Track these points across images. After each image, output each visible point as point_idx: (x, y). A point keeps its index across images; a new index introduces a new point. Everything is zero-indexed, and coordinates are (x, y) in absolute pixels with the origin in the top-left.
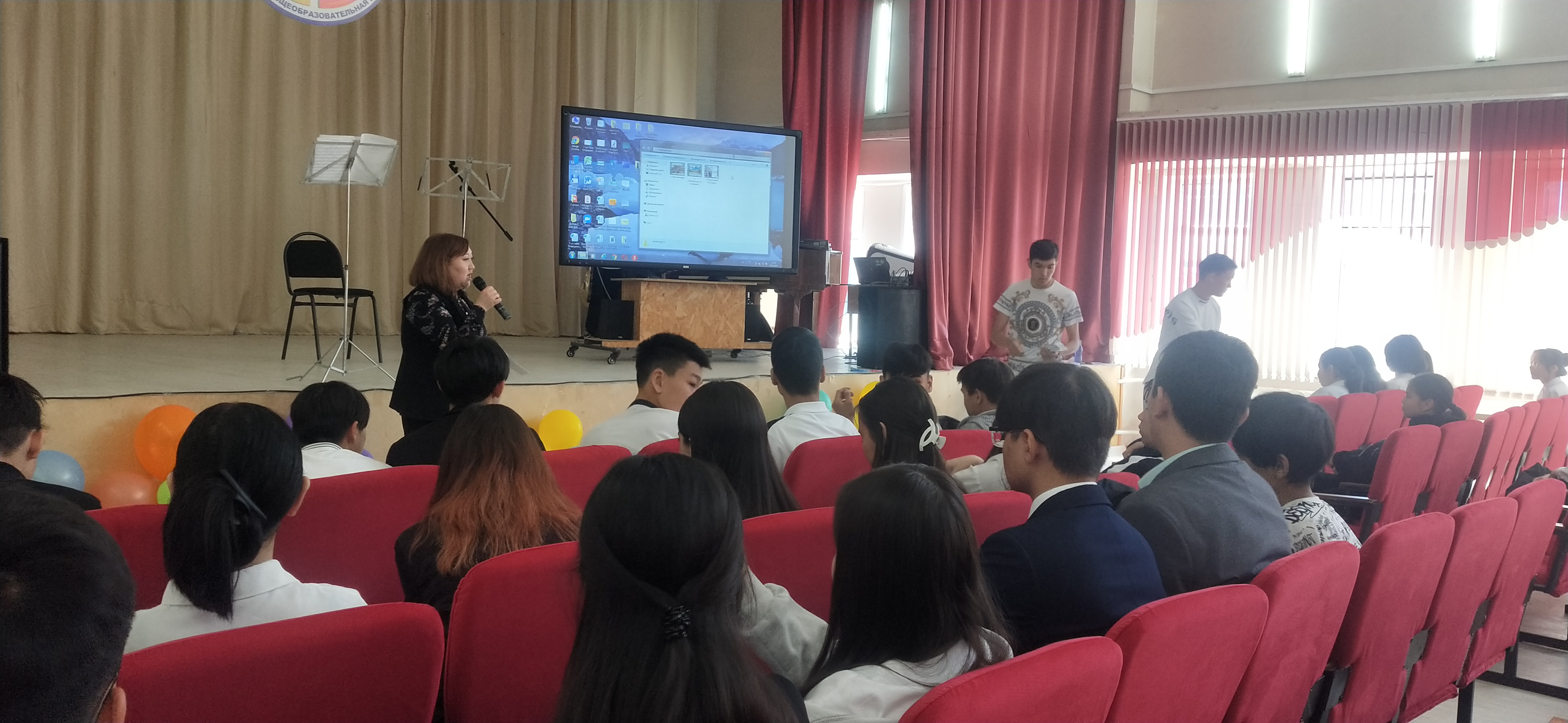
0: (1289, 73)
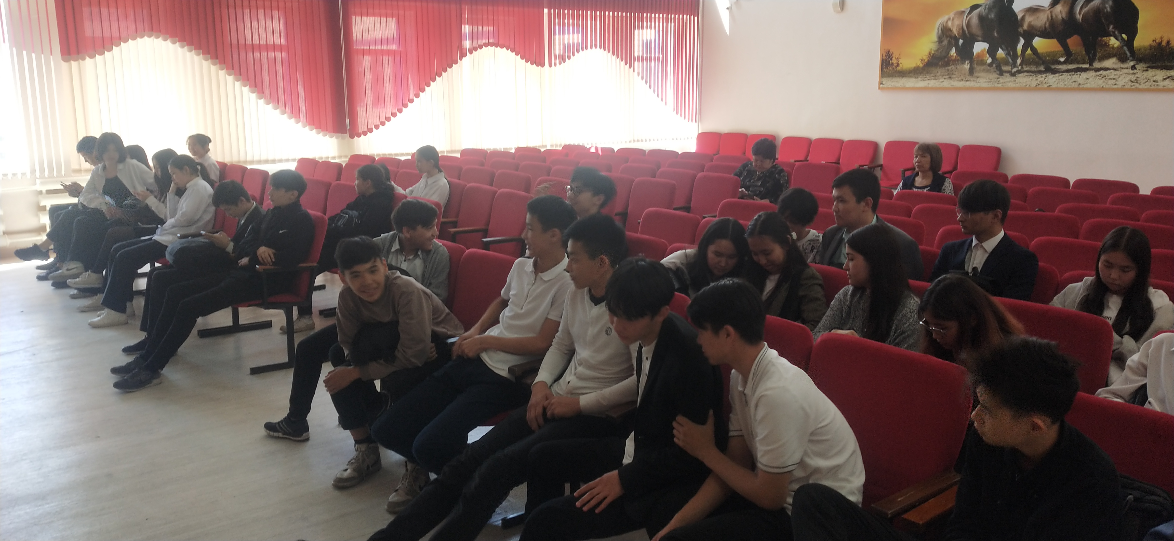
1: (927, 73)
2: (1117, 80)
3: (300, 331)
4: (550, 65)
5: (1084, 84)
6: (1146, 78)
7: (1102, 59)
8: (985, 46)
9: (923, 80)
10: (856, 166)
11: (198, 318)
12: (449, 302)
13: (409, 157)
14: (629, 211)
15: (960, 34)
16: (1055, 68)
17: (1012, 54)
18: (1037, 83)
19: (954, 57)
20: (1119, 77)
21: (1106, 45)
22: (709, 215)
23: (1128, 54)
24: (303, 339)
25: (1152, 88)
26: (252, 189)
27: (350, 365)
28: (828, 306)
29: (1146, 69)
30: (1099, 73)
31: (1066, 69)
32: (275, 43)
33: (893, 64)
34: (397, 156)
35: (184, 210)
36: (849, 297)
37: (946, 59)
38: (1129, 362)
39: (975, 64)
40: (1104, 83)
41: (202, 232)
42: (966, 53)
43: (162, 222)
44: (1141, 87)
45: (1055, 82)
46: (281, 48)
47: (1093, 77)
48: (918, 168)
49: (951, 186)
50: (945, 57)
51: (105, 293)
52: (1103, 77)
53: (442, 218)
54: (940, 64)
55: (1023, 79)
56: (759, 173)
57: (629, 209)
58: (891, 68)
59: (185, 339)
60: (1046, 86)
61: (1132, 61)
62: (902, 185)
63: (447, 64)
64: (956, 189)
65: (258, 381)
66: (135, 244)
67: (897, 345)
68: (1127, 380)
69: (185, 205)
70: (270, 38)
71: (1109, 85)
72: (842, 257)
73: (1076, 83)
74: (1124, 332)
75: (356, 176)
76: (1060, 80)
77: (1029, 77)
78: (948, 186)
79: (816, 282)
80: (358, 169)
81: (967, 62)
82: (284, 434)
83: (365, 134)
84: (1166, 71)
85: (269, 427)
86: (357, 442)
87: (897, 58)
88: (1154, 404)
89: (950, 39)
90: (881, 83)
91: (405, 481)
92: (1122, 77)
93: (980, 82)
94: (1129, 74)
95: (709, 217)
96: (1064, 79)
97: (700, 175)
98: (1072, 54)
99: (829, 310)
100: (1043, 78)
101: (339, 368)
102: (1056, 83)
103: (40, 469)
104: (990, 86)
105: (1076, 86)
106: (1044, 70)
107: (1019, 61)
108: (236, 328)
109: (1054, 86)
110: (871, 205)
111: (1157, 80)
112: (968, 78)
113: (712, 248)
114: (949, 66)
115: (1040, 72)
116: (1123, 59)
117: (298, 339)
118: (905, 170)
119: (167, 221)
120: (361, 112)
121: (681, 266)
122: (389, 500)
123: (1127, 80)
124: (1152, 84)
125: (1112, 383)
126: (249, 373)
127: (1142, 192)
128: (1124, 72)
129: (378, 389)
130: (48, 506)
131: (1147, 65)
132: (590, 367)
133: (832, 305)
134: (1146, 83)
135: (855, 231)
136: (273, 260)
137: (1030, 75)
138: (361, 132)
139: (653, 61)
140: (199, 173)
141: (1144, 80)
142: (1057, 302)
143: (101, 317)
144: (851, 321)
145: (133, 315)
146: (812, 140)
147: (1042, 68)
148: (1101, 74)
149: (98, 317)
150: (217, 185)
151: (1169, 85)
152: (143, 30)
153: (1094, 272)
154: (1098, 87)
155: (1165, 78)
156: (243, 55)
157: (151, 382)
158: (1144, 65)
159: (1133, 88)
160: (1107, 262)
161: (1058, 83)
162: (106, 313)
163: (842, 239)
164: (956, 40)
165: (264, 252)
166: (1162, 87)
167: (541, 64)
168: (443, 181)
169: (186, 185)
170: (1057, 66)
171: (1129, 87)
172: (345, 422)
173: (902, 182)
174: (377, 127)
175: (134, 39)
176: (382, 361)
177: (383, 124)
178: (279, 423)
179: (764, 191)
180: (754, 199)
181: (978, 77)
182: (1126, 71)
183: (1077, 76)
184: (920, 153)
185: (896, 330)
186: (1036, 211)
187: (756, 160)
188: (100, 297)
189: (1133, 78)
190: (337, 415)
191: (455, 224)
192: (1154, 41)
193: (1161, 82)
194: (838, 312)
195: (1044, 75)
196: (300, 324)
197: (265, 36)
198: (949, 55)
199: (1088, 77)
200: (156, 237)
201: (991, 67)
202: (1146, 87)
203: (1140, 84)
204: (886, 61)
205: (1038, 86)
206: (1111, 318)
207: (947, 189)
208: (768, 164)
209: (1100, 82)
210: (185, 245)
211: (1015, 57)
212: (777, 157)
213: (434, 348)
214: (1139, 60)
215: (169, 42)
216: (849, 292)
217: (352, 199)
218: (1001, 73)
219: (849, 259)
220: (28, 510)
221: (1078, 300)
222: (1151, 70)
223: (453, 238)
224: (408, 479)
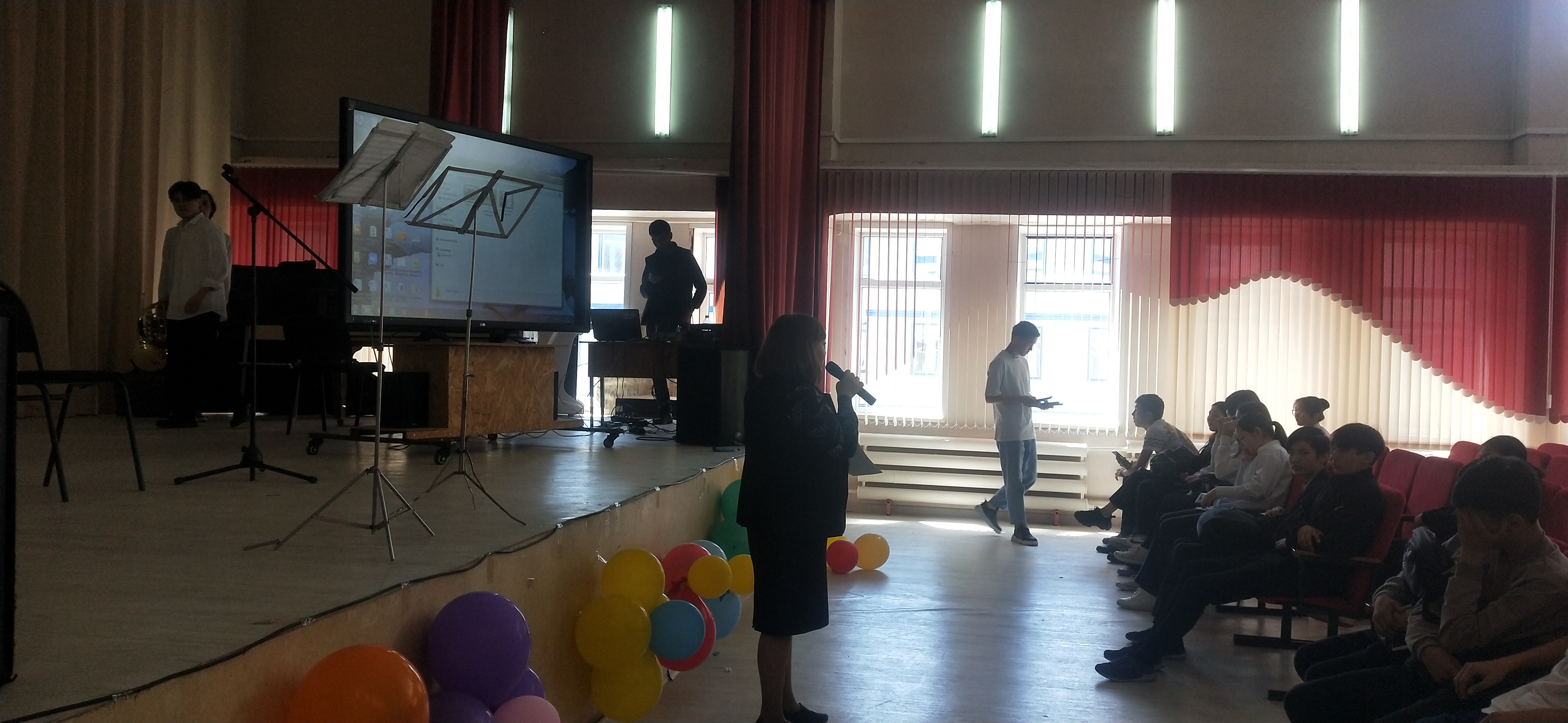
0: (983, 133)
136: (1316, 543)
143: (1133, 596)
149: (1130, 596)
152: (1269, 269)
162: (1139, 593)
165: (1306, 532)
175: (1256, 279)
215: (1299, 283)
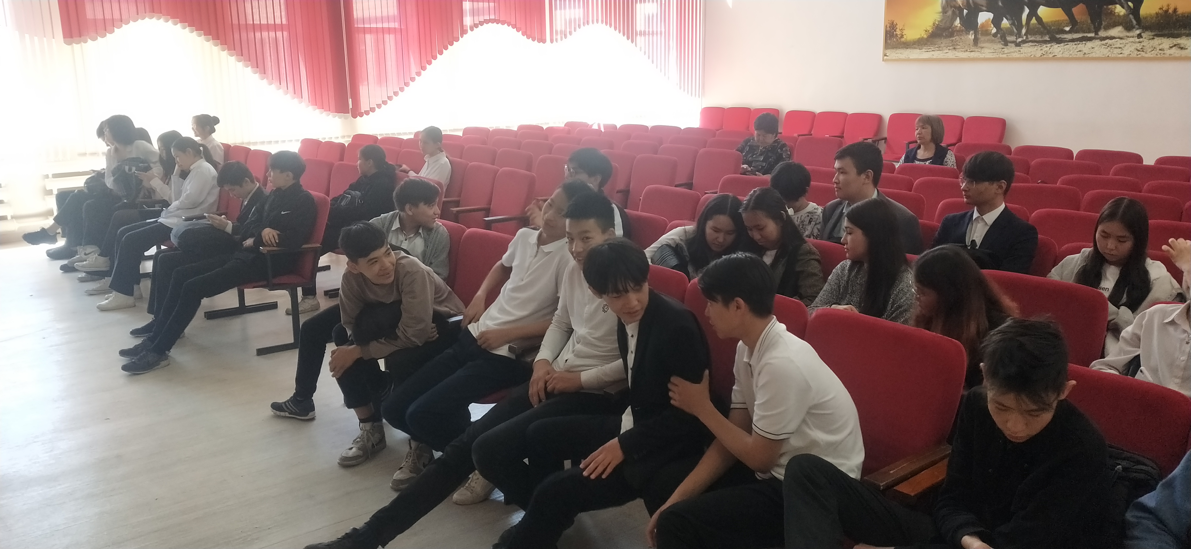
1: (931, 44)
2: (1123, 49)
3: (304, 312)
4: (552, 41)
5: (1089, 54)
6: (1152, 47)
7: (1107, 28)
8: (990, 16)
9: (927, 51)
10: (860, 139)
11: (203, 298)
12: (450, 280)
13: (412, 137)
14: (631, 188)
15: (965, 4)
16: (1060, 38)
17: (1016, 24)
18: (1042, 53)
19: (959, 27)
20: (1125, 46)
21: (1112, 13)
22: (711, 191)
23: (1134, 22)
24: (306, 319)
25: (1158, 56)
26: (257, 171)
27: (353, 344)
28: (825, 280)
29: (1152, 37)
30: (1104, 42)
31: (1071, 38)
32: (276, 23)
33: (897, 35)
34: (399, 135)
35: (188, 192)
36: (847, 272)
37: (950, 30)
38: (1123, 334)
39: (980, 34)
40: (1110, 52)
41: (205, 214)
42: (970, 23)
43: (166, 204)
44: (1146, 55)
45: (1060, 51)
46: (281, 27)
47: (1099, 46)
48: (919, 140)
49: (954, 158)
50: (950, 28)
51: (112, 276)
52: (1108, 46)
53: (445, 198)
54: (945, 35)
55: (1028, 50)
56: (762, 148)
57: (631, 186)
58: (895, 40)
59: (190, 320)
60: (1051, 56)
61: (1137, 29)
62: (905, 158)
63: (449, 42)
64: (959, 161)
65: (265, 362)
66: (139, 227)
67: (894, 319)
68: (1121, 351)
69: (189, 186)
70: (271, 18)
71: (1114, 54)
72: (842, 231)
73: (1081, 52)
74: (1121, 303)
75: (358, 156)
76: (1066, 50)
77: (1034, 47)
78: (951, 159)
79: (813, 257)
80: (360, 149)
81: (971, 32)
82: (290, 414)
83: (367, 113)
84: (1172, 39)
85: (276, 407)
86: (362, 421)
87: (901, 30)
88: (1145, 375)
89: (954, 9)
90: (885, 55)
91: (409, 459)
92: (1128, 46)
93: (984, 52)
94: (1135, 42)
95: (710, 193)
96: (1069, 49)
97: (702, 151)
98: (1078, 23)
99: (826, 284)
100: (1048, 48)
101: (344, 347)
102: (1061, 53)
103: (51, 451)
104: (994, 56)
105: (1082, 56)
106: (1049, 39)
107: (1024, 31)
108: (243, 310)
109: (1059, 56)
110: (871, 178)
111: (1163, 48)
112: (973, 48)
113: (710, 224)
114: (953, 37)
115: (1045, 42)
116: (1129, 28)
117: (303, 319)
118: (910, 143)
119: (172, 203)
120: (363, 91)
121: (680, 242)
122: (394, 478)
123: (1132, 49)
124: (1158, 53)
125: (1108, 354)
126: (256, 354)
127: (1146, 162)
128: (1129, 41)
129: (383, 368)
130: (59, 487)
131: (1153, 34)
132: (588, 344)
133: (829, 279)
134: (1152, 52)
135: (855, 205)
136: (277, 241)
137: (1035, 45)
138: (364, 112)
139: (655, 35)
140: (202, 155)
141: (1150, 48)
142: (1056, 274)
143: (109, 300)
144: (848, 296)
145: (141, 298)
146: (816, 114)
147: (1047, 38)
148: (1107, 43)
149: (107, 300)
150: (220, 167)
151: (1175, 53)
152: (144, 12)
153: (1092, 244)
154: (1104, 56)
155: (1171, 46)
156: (244, 35)
157: (159, 364)
158: (1150, 33)
159: (1139, 57)
160: (1104, 232)
161: (1063, 53)
162: (114, 296)
163: (842, 213)
164: (961, 10)
165: (269, 234)
166: (1168, 56)
167: (542, 40)
168: (444, 160)
169: (190, 167)
170: (1062, 36)
171: (1135, 56)
172: (350, 403)
173: (904, 155)
174: (379, 106)
175: (135, 20)
176: (383, 341)
177: (385, 103)
178: (285, 403)
179: (766, 166)
180: (756, 175)
181: (982, 48)
182: (1131, 39)
183: (1082, 45)
184: (921, 124)
185: (893, 304)
186: (1038, 183)
187: (759, 135)
188: (108, 280)
189: (1139, 46)
190: (342, 396)
191: (457, 204)
192: (1160, 9)
193: (1167, 51)
194: (836, 286)
195: (1049, 45)
196: (305, 305)
197: (265, 15)
198: (953, 26)
199: (1093, 47)
200: (161, 220)
201: (995, 37)
202: (1152, 56)
203: (1146, 53)
204: (890, 32)
205: (1042, 56)
206: (1108, 289)
207: (949, 161)
208: (770, 139)
209: (1105, 52)
210: (189, 228)
211: (1019, 27)
212: (779, 131)
213: (436, 329)
214: (1145, 28)
215: (170, 23)
216: (846, 266)
217: (353, 180)
218: (1006, 43)
219: (847, 233)
220: (41, 492)
221: (1076, 271)
222: (1158, 38)
223: (456, 218)
224: (412, 456)
